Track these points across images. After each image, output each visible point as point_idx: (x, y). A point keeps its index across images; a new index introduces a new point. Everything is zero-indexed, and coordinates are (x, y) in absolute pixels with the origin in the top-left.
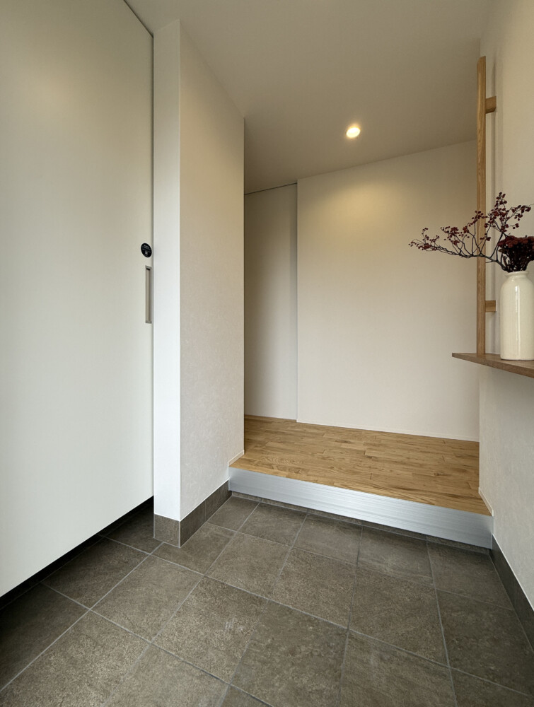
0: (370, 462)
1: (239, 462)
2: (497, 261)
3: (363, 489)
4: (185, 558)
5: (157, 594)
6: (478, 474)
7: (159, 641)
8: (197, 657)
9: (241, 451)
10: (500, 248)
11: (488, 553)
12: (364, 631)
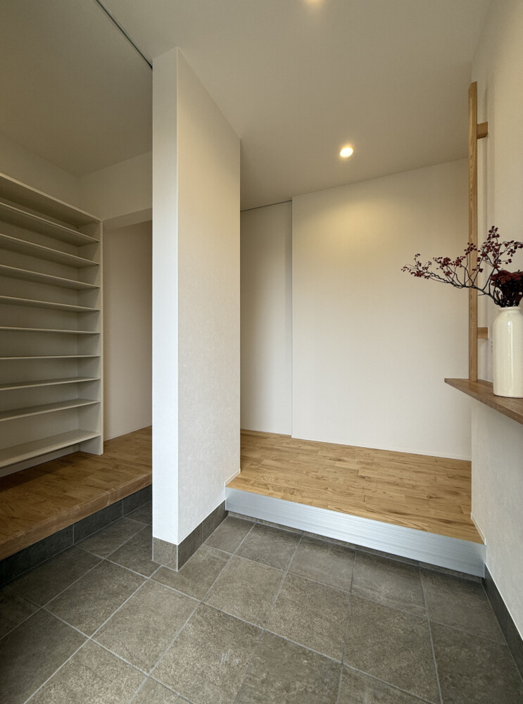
0: (363, 483)
1: (236, 481)
2: (489, 294)
3: (357, 512)
4: (183, 583)
5: (155, 622)
6: (470, 498)
7: (156, 674)
8: (194, 692)
9: (236, 470)
10: (492, 282)
11: (481, 582)
12: (358, 666)
